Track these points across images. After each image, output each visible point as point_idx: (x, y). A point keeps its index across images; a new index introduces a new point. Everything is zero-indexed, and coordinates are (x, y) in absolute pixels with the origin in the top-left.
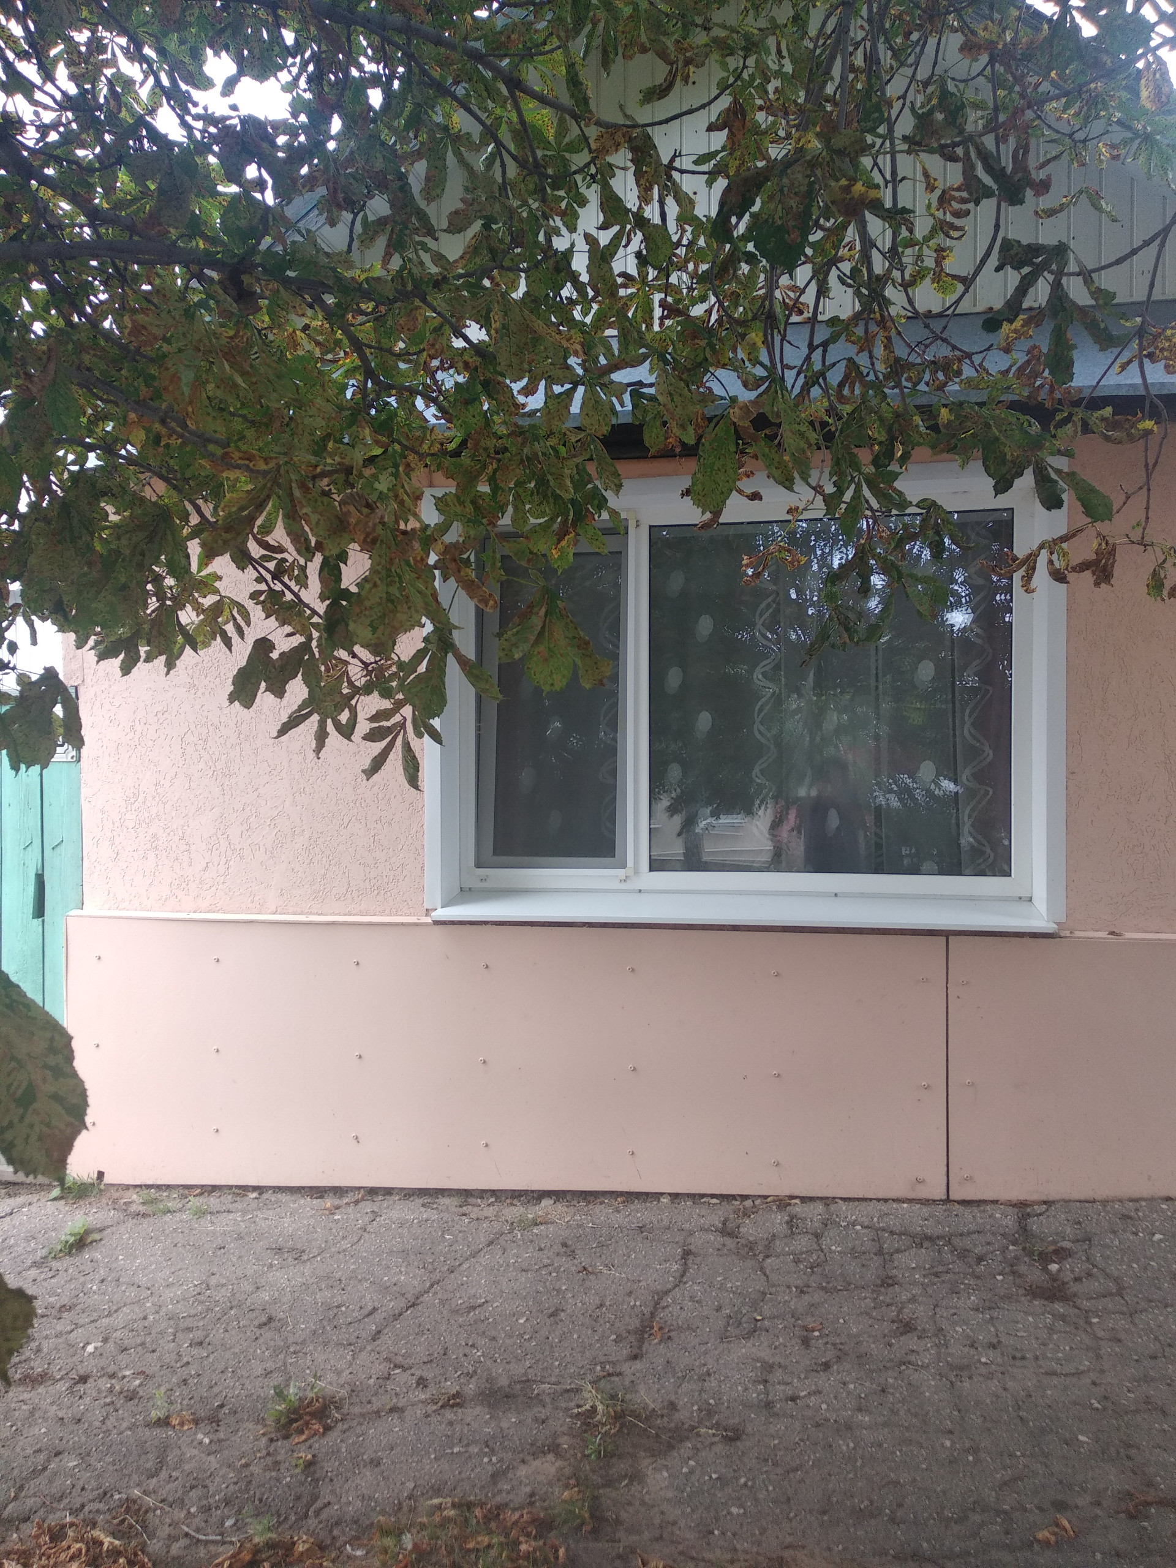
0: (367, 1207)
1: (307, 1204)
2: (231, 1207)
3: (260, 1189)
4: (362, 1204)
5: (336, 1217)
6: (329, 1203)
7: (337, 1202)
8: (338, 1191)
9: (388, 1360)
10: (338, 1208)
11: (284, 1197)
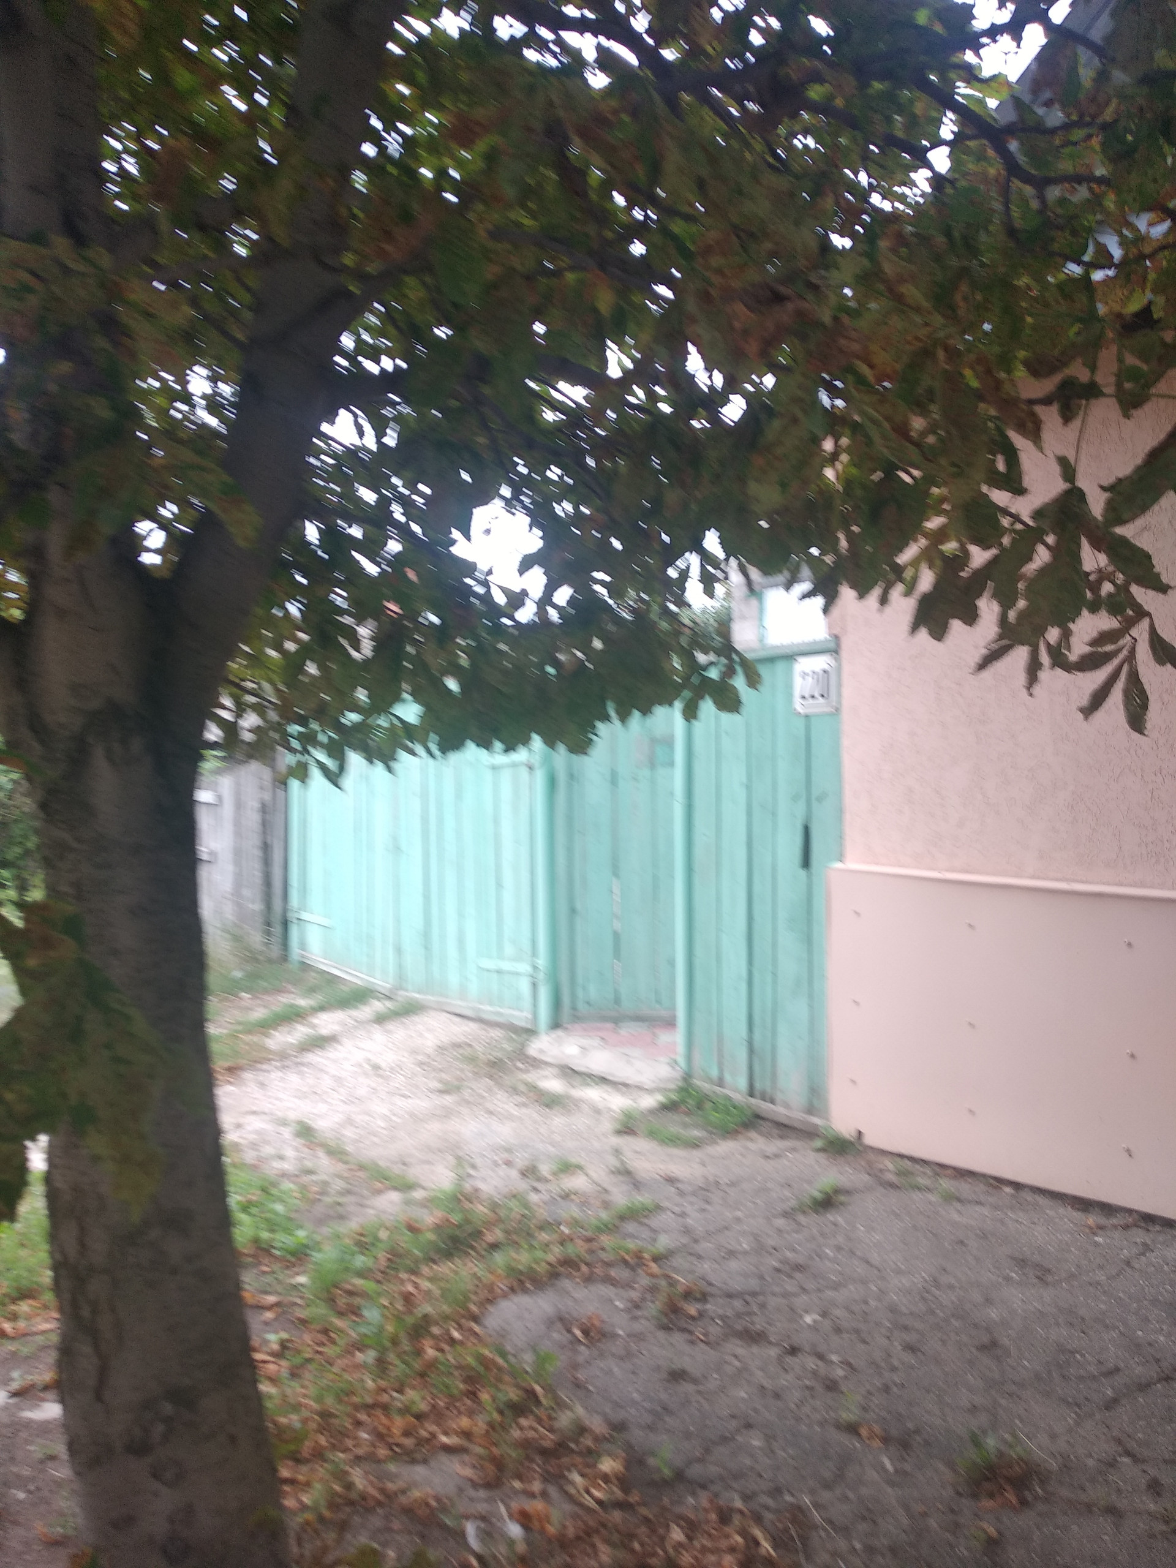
0: (1139, 1236)
1: (1069, 1216)
2: (982, 1198)
3: (1017, 1186)
4: (1135, 1231)
5: (1096, 1239)
6: (1091, 1220)
7: (1103, 1221)
8: (1107, 1209)
9: (1119, 1442)
10: (1101, 1228)
11: (1042, 1200)
